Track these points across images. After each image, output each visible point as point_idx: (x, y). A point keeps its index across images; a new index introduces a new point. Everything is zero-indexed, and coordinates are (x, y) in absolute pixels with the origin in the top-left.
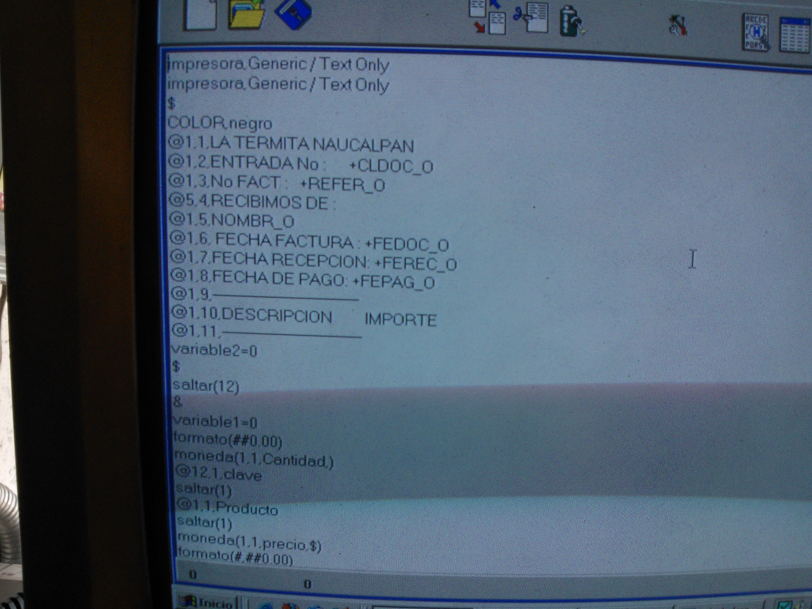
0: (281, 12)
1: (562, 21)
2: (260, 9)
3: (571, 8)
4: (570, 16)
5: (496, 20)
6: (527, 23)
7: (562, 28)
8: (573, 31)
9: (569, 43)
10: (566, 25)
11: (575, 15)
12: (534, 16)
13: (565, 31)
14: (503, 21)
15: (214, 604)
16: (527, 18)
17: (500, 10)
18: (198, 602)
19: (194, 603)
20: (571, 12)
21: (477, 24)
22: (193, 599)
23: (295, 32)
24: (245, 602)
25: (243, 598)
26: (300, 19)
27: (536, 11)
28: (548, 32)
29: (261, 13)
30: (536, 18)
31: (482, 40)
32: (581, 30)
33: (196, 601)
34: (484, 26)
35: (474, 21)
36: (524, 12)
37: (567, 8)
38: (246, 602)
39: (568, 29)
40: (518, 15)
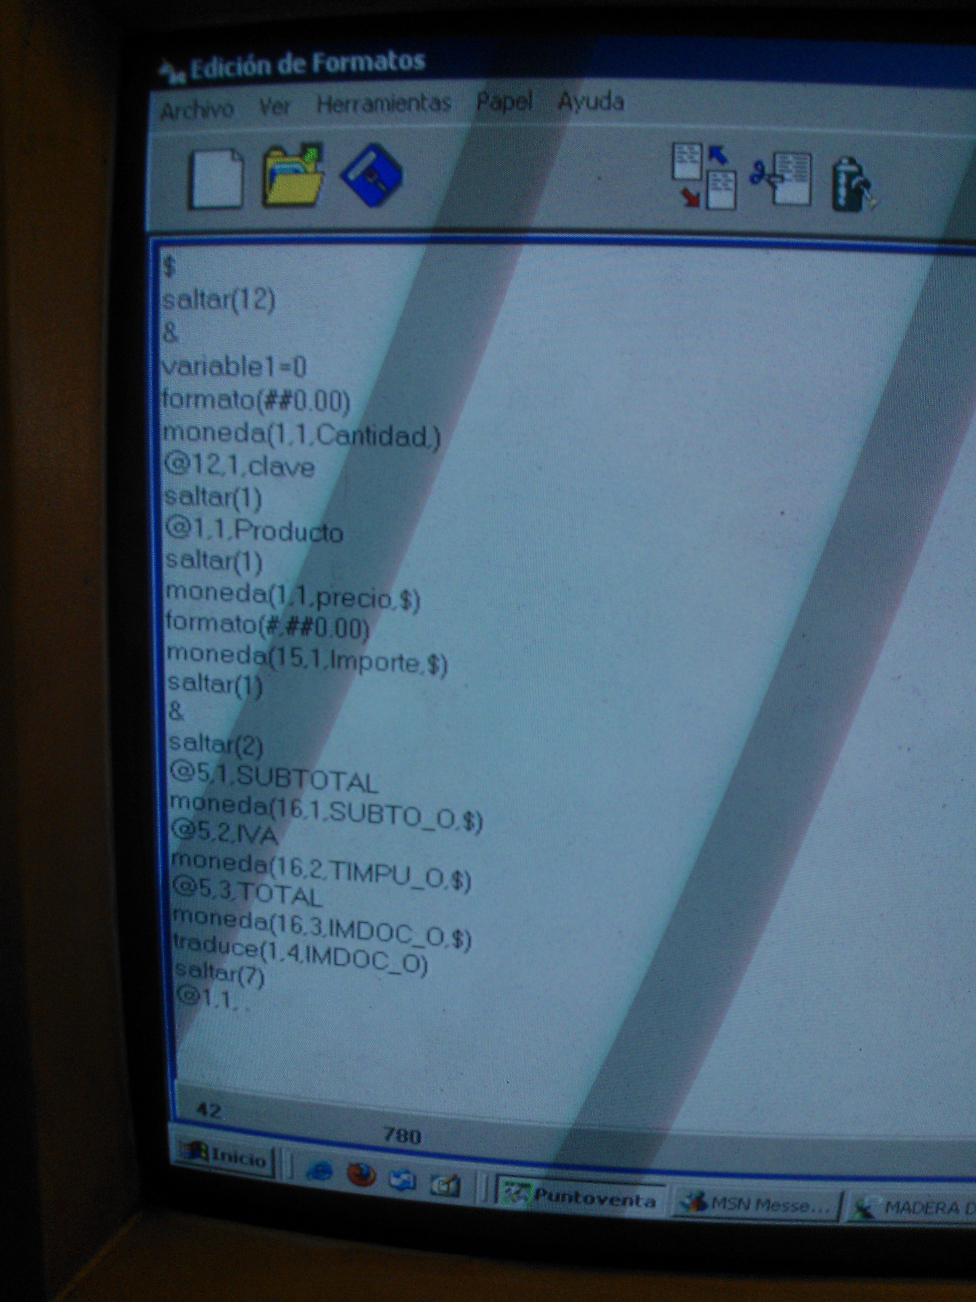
0: (352, 176)
1: (836, 185)
2: (316, 172)
3: (852, 161)
4: (850, 176)
5: (719, 185)
6: (774, 188)
7: (835, 195)
8: (854, 202)
9: (848, 224)
10: (842, 192)
11: (860, 173)
12: (787, 176)
13: (842, 202)
14: (731, 185)
15: (236, 1157)
16: (773, 179)
17: (726, 166)
18: (211, 1155)
19: (204, 1155)
20: (853, 168)
21: (686, 193)
22: (203, 1147)
23: (374, 211)
24: (286, 1157)
25: (284, 1150)
26: (383, 188)
27: (790, 167)
28: (810, 204)
29: (317, 177)
30: (790, 180)
31: (696, 220)
32: (869, 199)
33: (207, 1152)
34: (698, 195)
35: (681, 186)
36: (768, 170)
37: (845, 161)
38: (289, 1157)
39: (847, 198)
40: (759, 174)
